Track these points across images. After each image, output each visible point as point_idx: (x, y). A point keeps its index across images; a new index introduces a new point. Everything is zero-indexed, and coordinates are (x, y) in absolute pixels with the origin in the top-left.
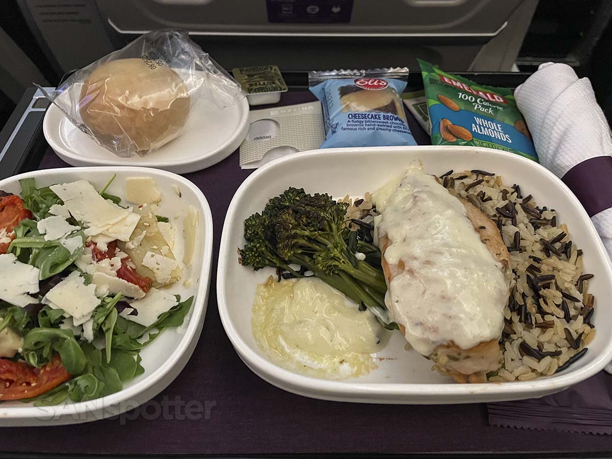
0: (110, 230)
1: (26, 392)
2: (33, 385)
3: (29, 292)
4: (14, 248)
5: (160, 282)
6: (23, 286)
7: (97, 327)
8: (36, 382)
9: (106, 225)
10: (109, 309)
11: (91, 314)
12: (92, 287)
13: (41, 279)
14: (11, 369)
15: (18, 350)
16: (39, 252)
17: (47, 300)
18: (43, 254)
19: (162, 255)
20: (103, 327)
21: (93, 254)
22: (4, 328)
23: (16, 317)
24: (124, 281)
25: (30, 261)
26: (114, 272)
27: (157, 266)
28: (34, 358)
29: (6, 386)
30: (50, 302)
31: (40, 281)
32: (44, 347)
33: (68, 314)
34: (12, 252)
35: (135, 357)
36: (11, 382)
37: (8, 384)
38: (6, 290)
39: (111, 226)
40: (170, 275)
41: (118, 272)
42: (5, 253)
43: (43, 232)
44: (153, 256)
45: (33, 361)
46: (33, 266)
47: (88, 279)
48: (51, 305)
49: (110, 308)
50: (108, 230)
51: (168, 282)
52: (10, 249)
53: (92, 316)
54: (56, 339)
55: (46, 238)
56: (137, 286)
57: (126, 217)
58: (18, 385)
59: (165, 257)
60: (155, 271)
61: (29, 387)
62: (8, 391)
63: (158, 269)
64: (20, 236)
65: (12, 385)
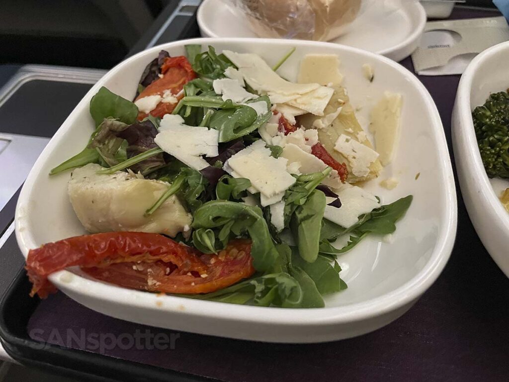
0: (299, 101)
1: (193, 284)
2: (204, 276)
3: (205, 155)
4: (184, 107)
5: (356, 174)
6: (199, 146)
7: (290, 212)
8: (206, 273)
9: (294, 94)
10: (308, 191)
11: (283, 195)
12: (282, 161)
13: (220, 141)
14: (175, 249)
15: (183, 228)
16: (215, 114)
17: (229, 167)
18: (221, 115)
19: (358, 141)
20: (297, 213)
21: (280, 123)
22: (171, 195)
23: (190, 182)
24: (320, 161)
25: (204, 122)
26: (309, 148)
27: (353, 154)
28: (210, 238)
29: (165, 272)
30: (233, 170)
31: (219, 143)
32: (223, 226)
33: (255, 188)
34: (179, 113)
35: (333, 264)
36: (173, 267)
37: (168, 270)
38: (179, 147)
39: (300, 96)
40: (368, 168)
41: (314, 148)
42: (170, 113)
43: (220, 93)
44: (347, 141)
45: (209, 242)
46: (207, 128)
47: (276, 152)
48: (233, 174)
49: (311, 188)
50: (295, 100)
51: (365, 176)
52: (177, 109)
53: (283, 197)
54: (243, 216)
55: (225, 98)
56: (336, 172)
57: (316, 89)
58: (181, 272)
59: (362, 145)
60: (350, 159)
61: (198, 279)
62: (168, 278)
63: (354, 158)
64: (192, 94)
65: (174, 272)
